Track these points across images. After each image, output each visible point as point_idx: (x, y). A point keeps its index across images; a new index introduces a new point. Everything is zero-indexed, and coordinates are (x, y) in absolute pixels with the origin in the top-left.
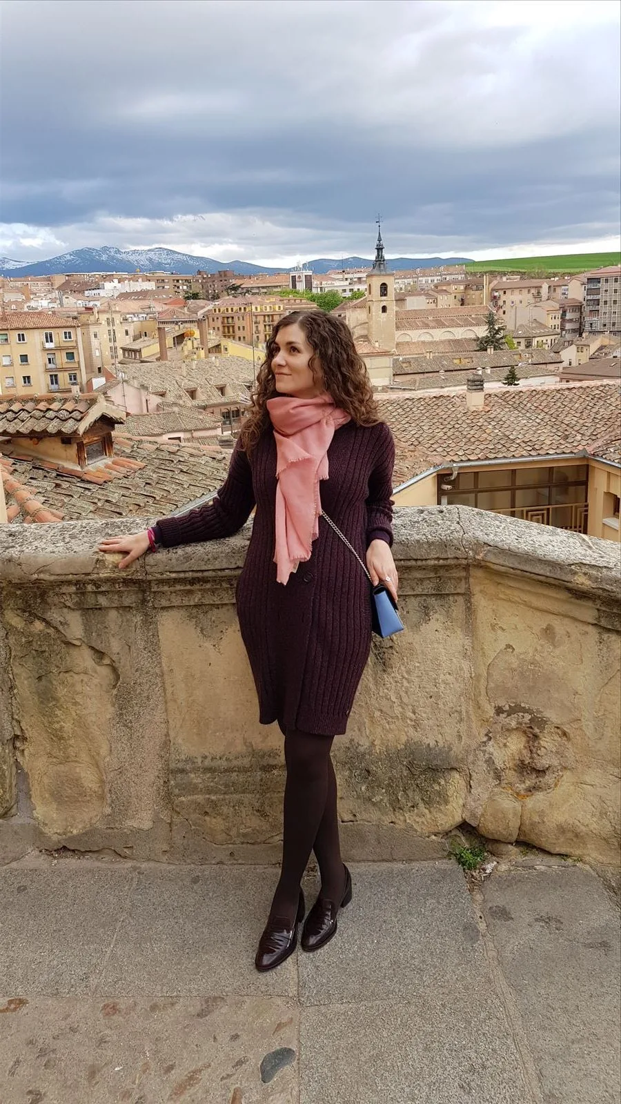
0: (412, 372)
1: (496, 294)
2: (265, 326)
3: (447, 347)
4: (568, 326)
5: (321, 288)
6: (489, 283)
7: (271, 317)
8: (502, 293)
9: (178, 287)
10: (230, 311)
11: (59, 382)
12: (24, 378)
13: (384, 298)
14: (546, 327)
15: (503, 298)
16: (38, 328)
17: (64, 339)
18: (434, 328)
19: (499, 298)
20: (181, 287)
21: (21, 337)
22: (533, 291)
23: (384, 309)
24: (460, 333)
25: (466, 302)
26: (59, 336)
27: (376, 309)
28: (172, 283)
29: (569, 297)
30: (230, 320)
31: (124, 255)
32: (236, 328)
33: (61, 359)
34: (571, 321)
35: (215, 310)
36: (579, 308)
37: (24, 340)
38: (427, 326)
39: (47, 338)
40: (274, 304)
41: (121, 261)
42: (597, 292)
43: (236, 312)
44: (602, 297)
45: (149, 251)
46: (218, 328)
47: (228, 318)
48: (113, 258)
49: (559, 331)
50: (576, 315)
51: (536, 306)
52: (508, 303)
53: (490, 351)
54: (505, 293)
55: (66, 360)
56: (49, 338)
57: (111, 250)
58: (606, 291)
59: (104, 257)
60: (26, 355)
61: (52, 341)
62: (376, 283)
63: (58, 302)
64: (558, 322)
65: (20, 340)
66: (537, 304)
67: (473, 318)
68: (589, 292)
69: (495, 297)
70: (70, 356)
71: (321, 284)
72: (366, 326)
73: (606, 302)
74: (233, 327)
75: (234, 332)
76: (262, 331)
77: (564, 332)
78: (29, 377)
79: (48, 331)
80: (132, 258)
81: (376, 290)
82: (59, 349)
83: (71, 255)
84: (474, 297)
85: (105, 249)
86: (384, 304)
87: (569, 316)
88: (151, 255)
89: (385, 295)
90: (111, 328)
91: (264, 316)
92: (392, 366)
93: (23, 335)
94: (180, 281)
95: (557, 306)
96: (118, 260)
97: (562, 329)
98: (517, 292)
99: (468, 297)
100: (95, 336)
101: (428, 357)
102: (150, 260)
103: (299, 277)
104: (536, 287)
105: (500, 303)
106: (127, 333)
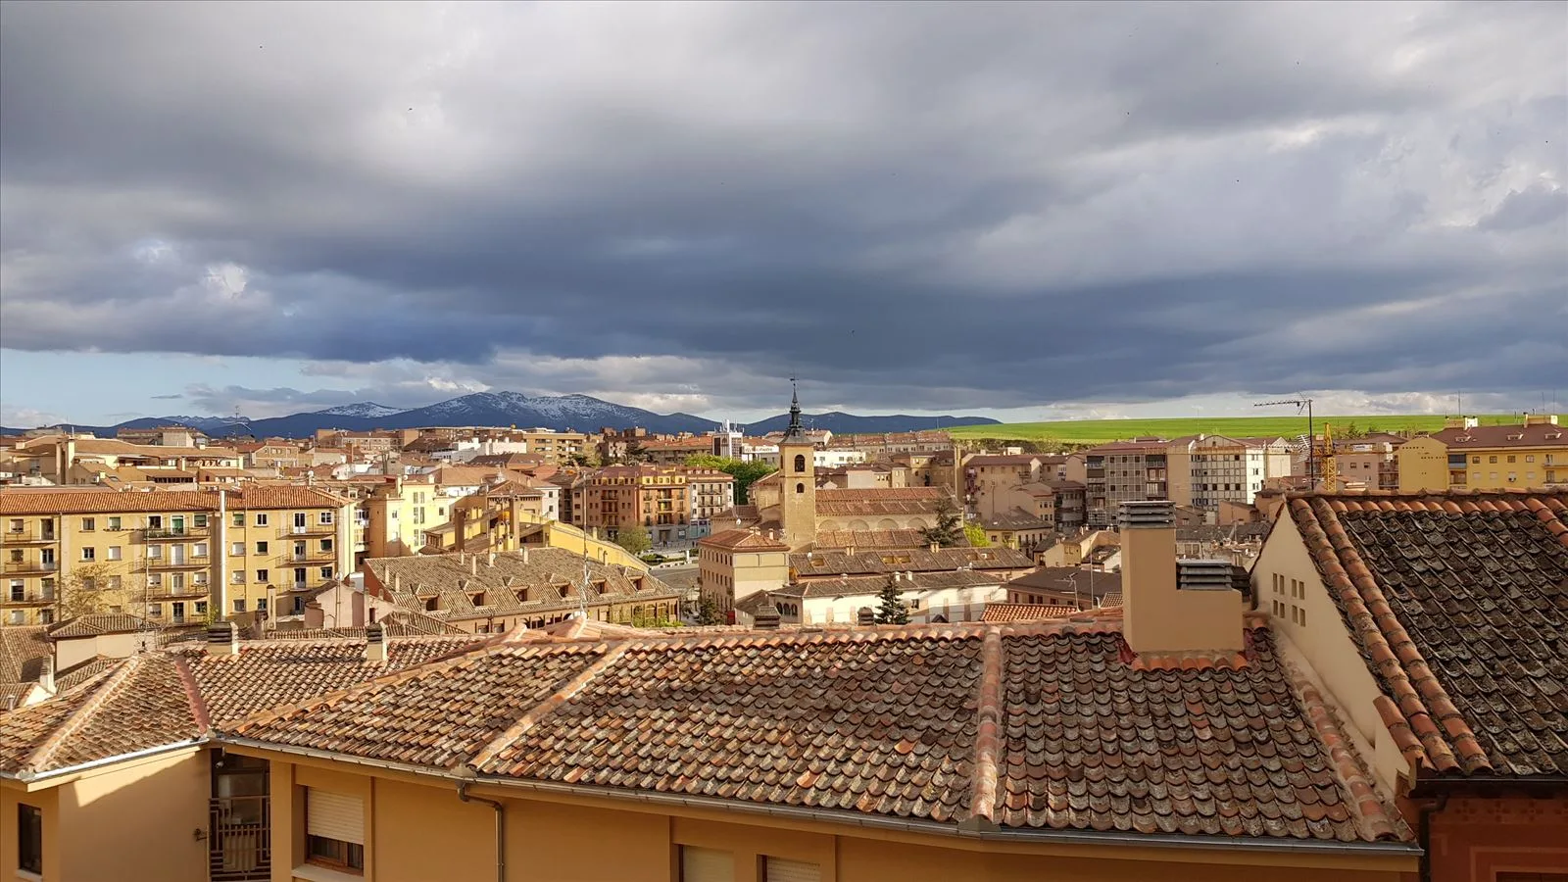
0: (824, 572)
1: (972, 471)
2: (659, 503)
3: (886, 539)
4: (1066, 517)
5: (754, 454)
6: (962, 457)
7: (668, 492)
8: (979, 470)
9: (564, 450)
10: (613, 483)
11: (307, 578)
12: (259, 572)
13: (800, 474)
14: (1034, 517)
15: (981, 476)
16: (285, 508)
17: (321, 523)
18: (868, 514)
19: (976, 476)
20: (567, 449)
21: (262, 520)
22: (1019, 469)
23: (800, 488)
24: (904, 524)
25: (932, 481)
26: (313, 519)
27: (789, 487)
28: (555, 444)
29: (1068, 478)
30: (613, 495)
31: (529, 404)
32: (620, 504)
33: (314, 548)
34: (1070, 510)
35: (594, 481)
36: (1080, 492)
37: (265, 522)
38: (859, 511)
39: (297, 520)
40: (673, 475)
41: (524, 410)
42: (1101, 473)
43: (621, 485)
44: (1107, 480)
45: (562, 398)
46: (597, 505)
47: (610, 491)
48: (515, 406)
49: (1052, 523)
50: (1075, 503)
51: (1021, 489)
52: (988, 484)
53: (935, 548)
54: (982, 470)
55: (321, 550)
56: (300, 521)
57: (513, 396)
58: (1112, 473)
59: (503, 405)
60: (266, 543)
61: (303, 525)
62: (790, 454)
63: (381, 467)
64: (1051, 511)
65: (259, 522)
66: (1023, 487)
67: (923, 504)
68: (1091, 473)
69: (970, 475)
70: (327, 545)
71: (754, 450)
72: (777, 508)
73: (1113, 488)
74: (616, 503)
75: (616, 510)
76: (654, 510)
77: (1061, 525)
78: (265, 572)
79: (300, 512)
80: (541, 407)
81: (790, 465)
82: (312, 536)
83: (459, 401)
84: (942, 474)
85: (505, 395)
86: (800, 481)
87: (1065, 504)
88: (566, 404)
89: (802, 470)
90: (419, 505)
91: (659, 490)
92: (787, 564)
93: (265, 516)
94: (567, 442)
95: (1049, 490)
96: (521, 409)
97: (1058, 520)
98: (998, 469)
99: (935, 474)
100: (395, 515)
101: (848, 554)
102: (564, 410)
103: (725, 440)
104: (1022, 465)
105: (977, 483)
106: (441, 512)
